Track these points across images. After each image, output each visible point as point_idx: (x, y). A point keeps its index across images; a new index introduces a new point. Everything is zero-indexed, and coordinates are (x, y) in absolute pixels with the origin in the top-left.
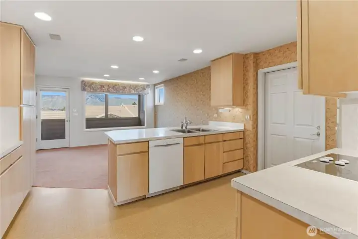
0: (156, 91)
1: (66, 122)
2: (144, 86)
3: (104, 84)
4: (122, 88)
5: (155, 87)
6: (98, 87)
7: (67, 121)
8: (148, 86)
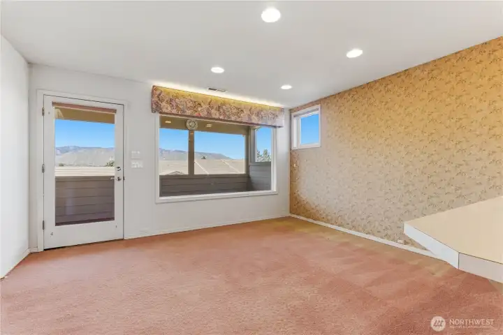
0: (295, 121)
1: (116, 182)
2: (275, 110)
3: (200, 101)
4: (235, 111)
5: (293, 114)
6: (189, 105)
7: (119, 179)
8: (282, 110)
